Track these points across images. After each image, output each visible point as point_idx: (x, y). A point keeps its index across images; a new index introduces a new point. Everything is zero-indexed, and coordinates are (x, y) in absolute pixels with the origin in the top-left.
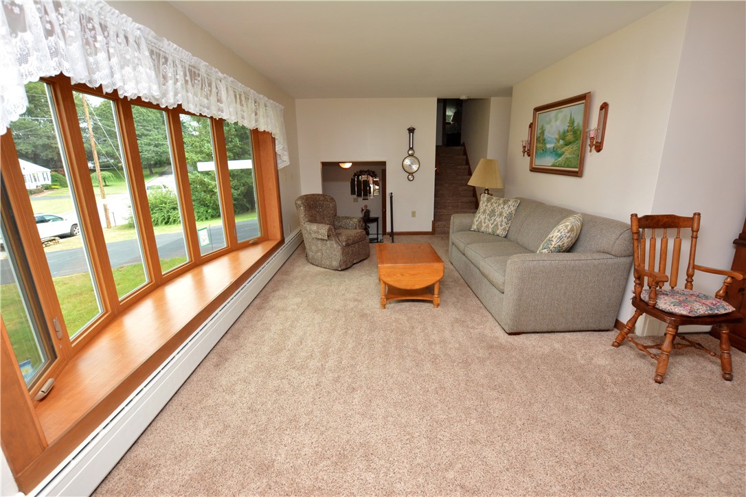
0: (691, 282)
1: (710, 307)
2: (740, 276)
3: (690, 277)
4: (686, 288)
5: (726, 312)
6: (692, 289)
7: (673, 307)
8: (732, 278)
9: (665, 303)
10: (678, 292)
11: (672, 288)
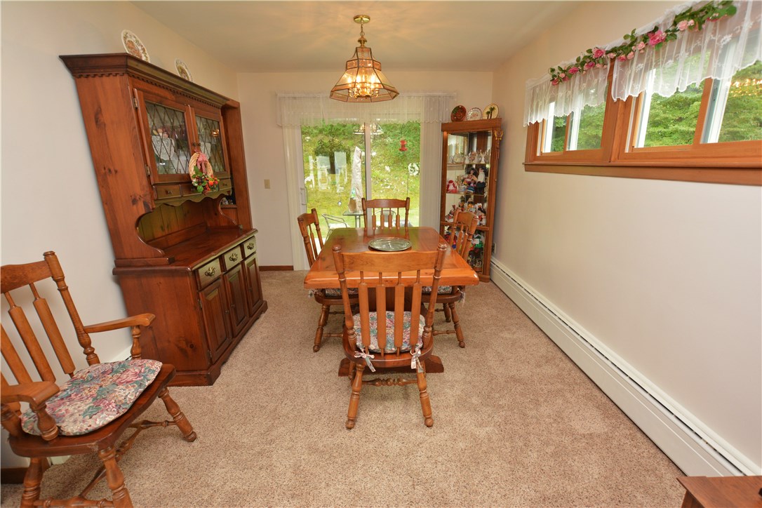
0: (92, 352)
1: (136, 382)
2: (145, 319)
3: (86, 344)
4: (90, 364)
5: (156, 373)
6: (99, 362)
7: (91, 422)
8: (138, 326)
9: (75, 421)
10: (84, 381)
11: (71, 375)
